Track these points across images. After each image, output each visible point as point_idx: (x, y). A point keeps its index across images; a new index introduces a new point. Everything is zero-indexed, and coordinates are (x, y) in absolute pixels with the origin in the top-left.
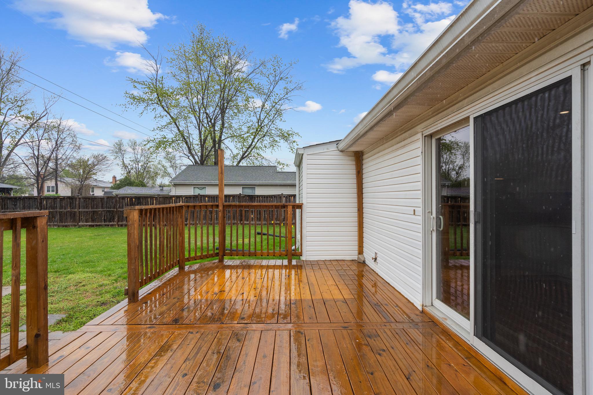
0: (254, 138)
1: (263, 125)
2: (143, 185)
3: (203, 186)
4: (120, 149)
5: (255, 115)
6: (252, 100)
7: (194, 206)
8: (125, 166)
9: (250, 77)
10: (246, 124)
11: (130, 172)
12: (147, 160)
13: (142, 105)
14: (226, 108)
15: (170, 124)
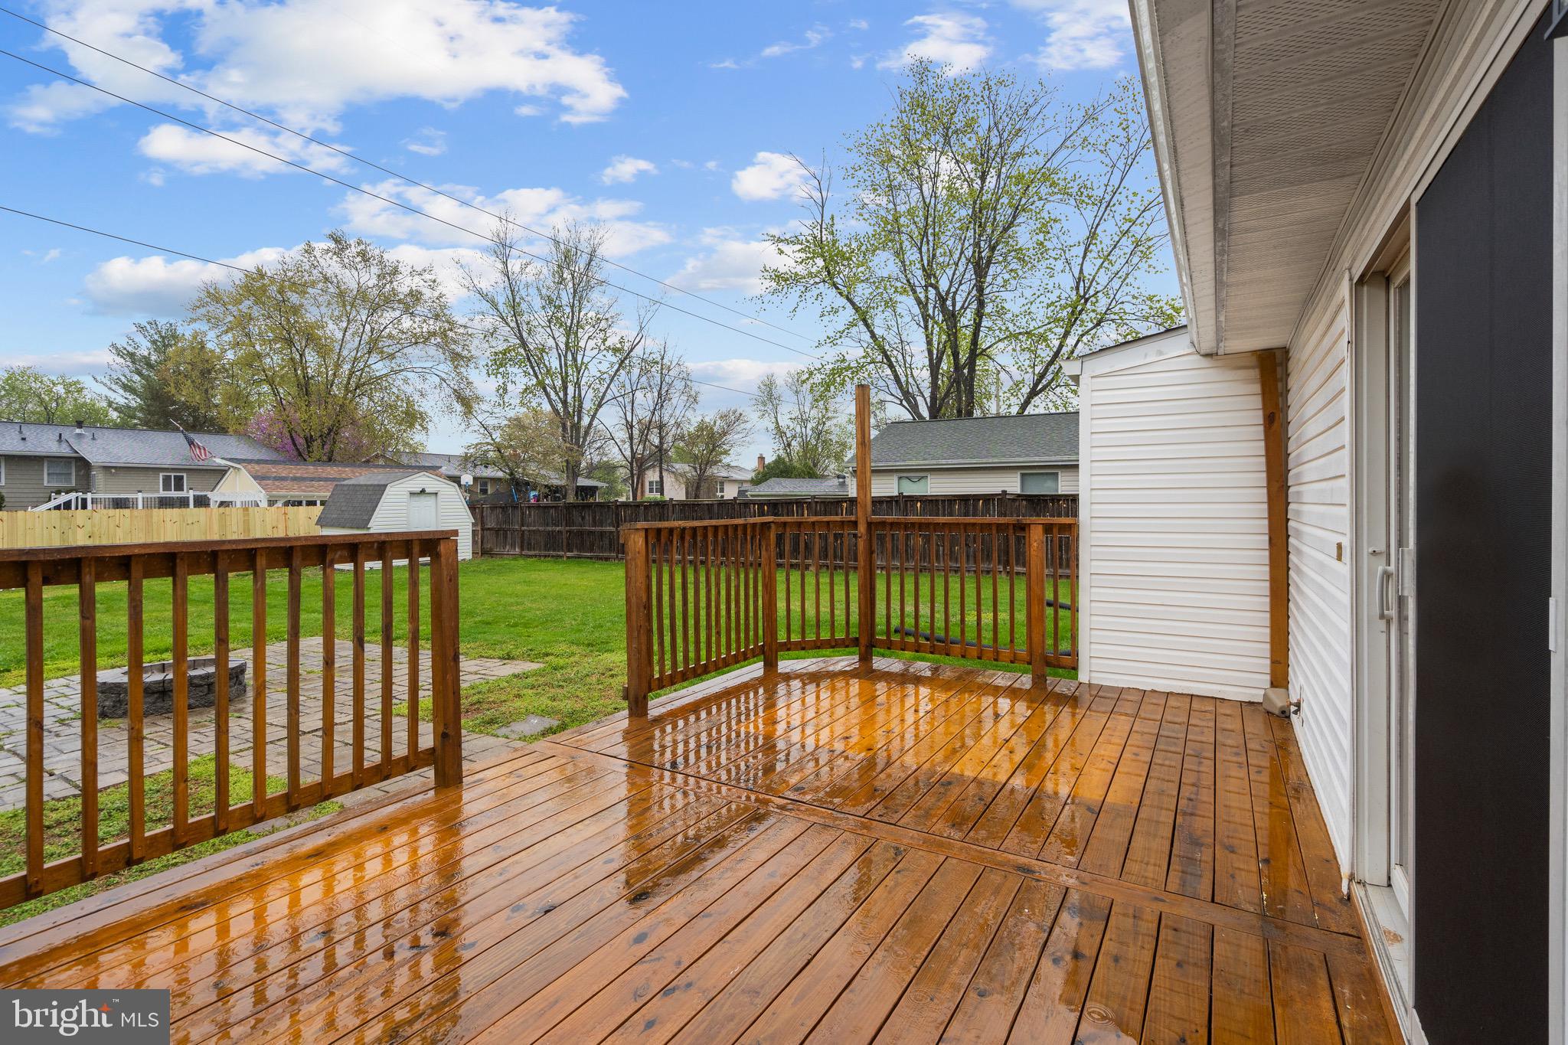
0: (1066, 334)
1: (1092, 292)
2: (810, 473)
3: (922, 473)
4: (770, 395)
5: (1068, 268)
6: (1057, 226)
7: (799, 524)
8: (780, 432)
9: (1055, 162)
10: (1042, 298)
11: (789, 445)
12: (823, 417)
13: (795, 292)
14: (989, 263)
15: (852, 324)
